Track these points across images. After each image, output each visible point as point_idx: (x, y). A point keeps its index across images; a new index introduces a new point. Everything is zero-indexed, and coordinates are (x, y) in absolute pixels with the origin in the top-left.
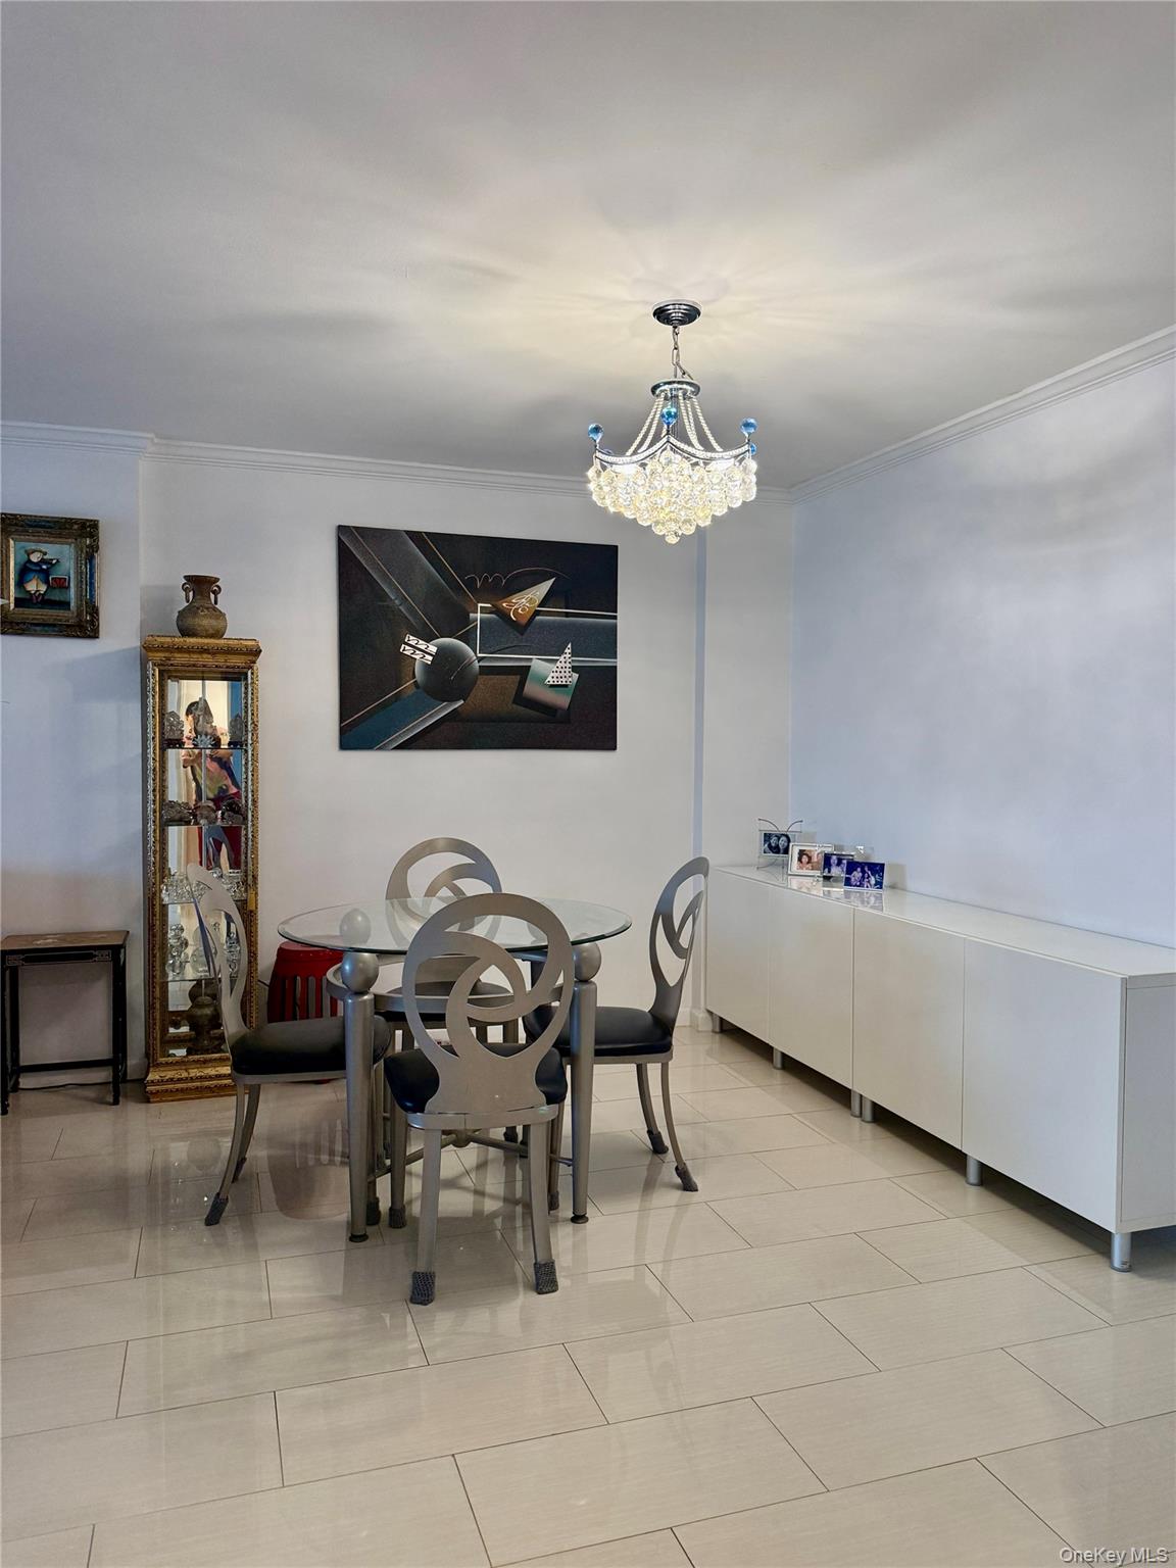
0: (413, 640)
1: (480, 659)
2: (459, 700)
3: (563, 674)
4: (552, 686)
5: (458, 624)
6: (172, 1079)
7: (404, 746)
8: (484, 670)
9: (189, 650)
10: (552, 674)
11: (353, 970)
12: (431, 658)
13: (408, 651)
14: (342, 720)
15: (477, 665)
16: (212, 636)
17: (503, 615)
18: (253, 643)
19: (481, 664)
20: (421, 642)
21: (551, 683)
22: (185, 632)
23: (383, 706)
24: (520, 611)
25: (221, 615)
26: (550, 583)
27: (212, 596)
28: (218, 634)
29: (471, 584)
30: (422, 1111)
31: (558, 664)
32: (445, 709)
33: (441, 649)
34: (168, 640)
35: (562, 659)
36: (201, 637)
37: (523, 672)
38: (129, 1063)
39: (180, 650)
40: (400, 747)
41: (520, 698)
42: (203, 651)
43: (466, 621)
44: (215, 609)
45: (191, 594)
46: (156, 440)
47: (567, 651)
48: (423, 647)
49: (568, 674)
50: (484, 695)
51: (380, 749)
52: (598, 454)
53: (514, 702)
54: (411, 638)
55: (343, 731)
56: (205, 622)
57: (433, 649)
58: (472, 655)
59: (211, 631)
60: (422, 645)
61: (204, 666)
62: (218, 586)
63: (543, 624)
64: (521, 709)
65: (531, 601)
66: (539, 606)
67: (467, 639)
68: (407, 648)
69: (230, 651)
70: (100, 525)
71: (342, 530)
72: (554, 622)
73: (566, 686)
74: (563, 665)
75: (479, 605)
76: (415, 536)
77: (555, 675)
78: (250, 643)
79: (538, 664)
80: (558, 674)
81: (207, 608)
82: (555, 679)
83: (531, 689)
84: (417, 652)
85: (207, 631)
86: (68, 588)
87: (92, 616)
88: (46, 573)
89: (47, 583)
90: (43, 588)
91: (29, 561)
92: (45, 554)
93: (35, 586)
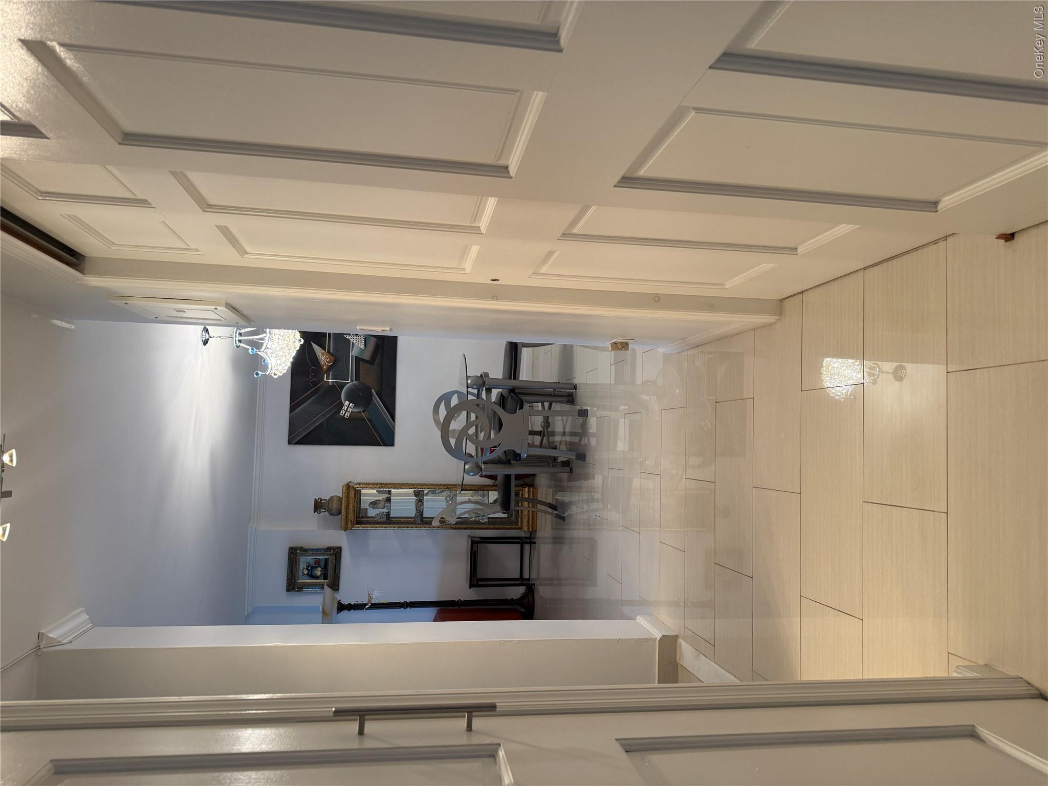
0: (342, 412)
1: (352, 380)
2: (371, 392)
3: (359, 340)
4: (365, 346)
5: (335, 390)
6: (528, 522)
7: (393, 418)
8: (357, 378)
9: (347, 513)
10: (359, 346)
12: (351, 404)
13: (348, 414)
14: (379, 445)
15: (354, 382)
16: (341, 503)
17: (330, 368)
18: (344, 487)
19: (354, 380)
20: (343, 408)
21: (364, 346)
22: (339, 513)
23: (374, 426)
24: (328, 360)
25: (331, 498)
26: (314, 345)
27: (323, 501)
28: (340, 499)
29: (315, 384)
30: (520, 454)
31: (354, 342)
32: (376, 399)
33: (347, 399)
34: (343, 522)
35: (352, 340)
36: (341, 506)
37: (358, 360)
38: (523, 536)
39: (347, 517)
40: (394, 420)
41: (371, 362)
42: (347, 507)
43: (333, 386)
44: (329, 501)
45: (322, 510)
46: (251, 522)
47: (348, 337)
48: (346, 407)
49: (360, 338)
50: (370, 378)
51: (394, 429)
52: (267, 373)
53: (373, 365)
54: (341, 413)
55: (385, 445)
56: (335, 505)
57: (347, 403)
58: (350, 383)
59: (339, 503)
60: (345, 408)
61: (354, 507)
62: (318, 499)
63: (335, 349)
64: (378, 360)
65: (323, 354)
66: (325, 351)
67: (342, 386)
68: (346, 415)
69: (348, 497)
70: (291, 546)
71: (290, 443)
72: (333, 343)
73: (365, 339)
74: (355, 340)
75: (325, 380)
76: (292, 409)
77: (360, 344)
78: (344, 489)
79: (354, 353)
80: (359, 342)
81: (329, 504)
82: (362, 344)
83: (367, 357)
84: (348, 410)
85: (338, 505)
86: (319, 559)
87: (331, 549)
88: (312, 568)
89: (317, 567)
90: (319, 569)
91: (307, 574)
92: (304, 568)
93: (318, 572)
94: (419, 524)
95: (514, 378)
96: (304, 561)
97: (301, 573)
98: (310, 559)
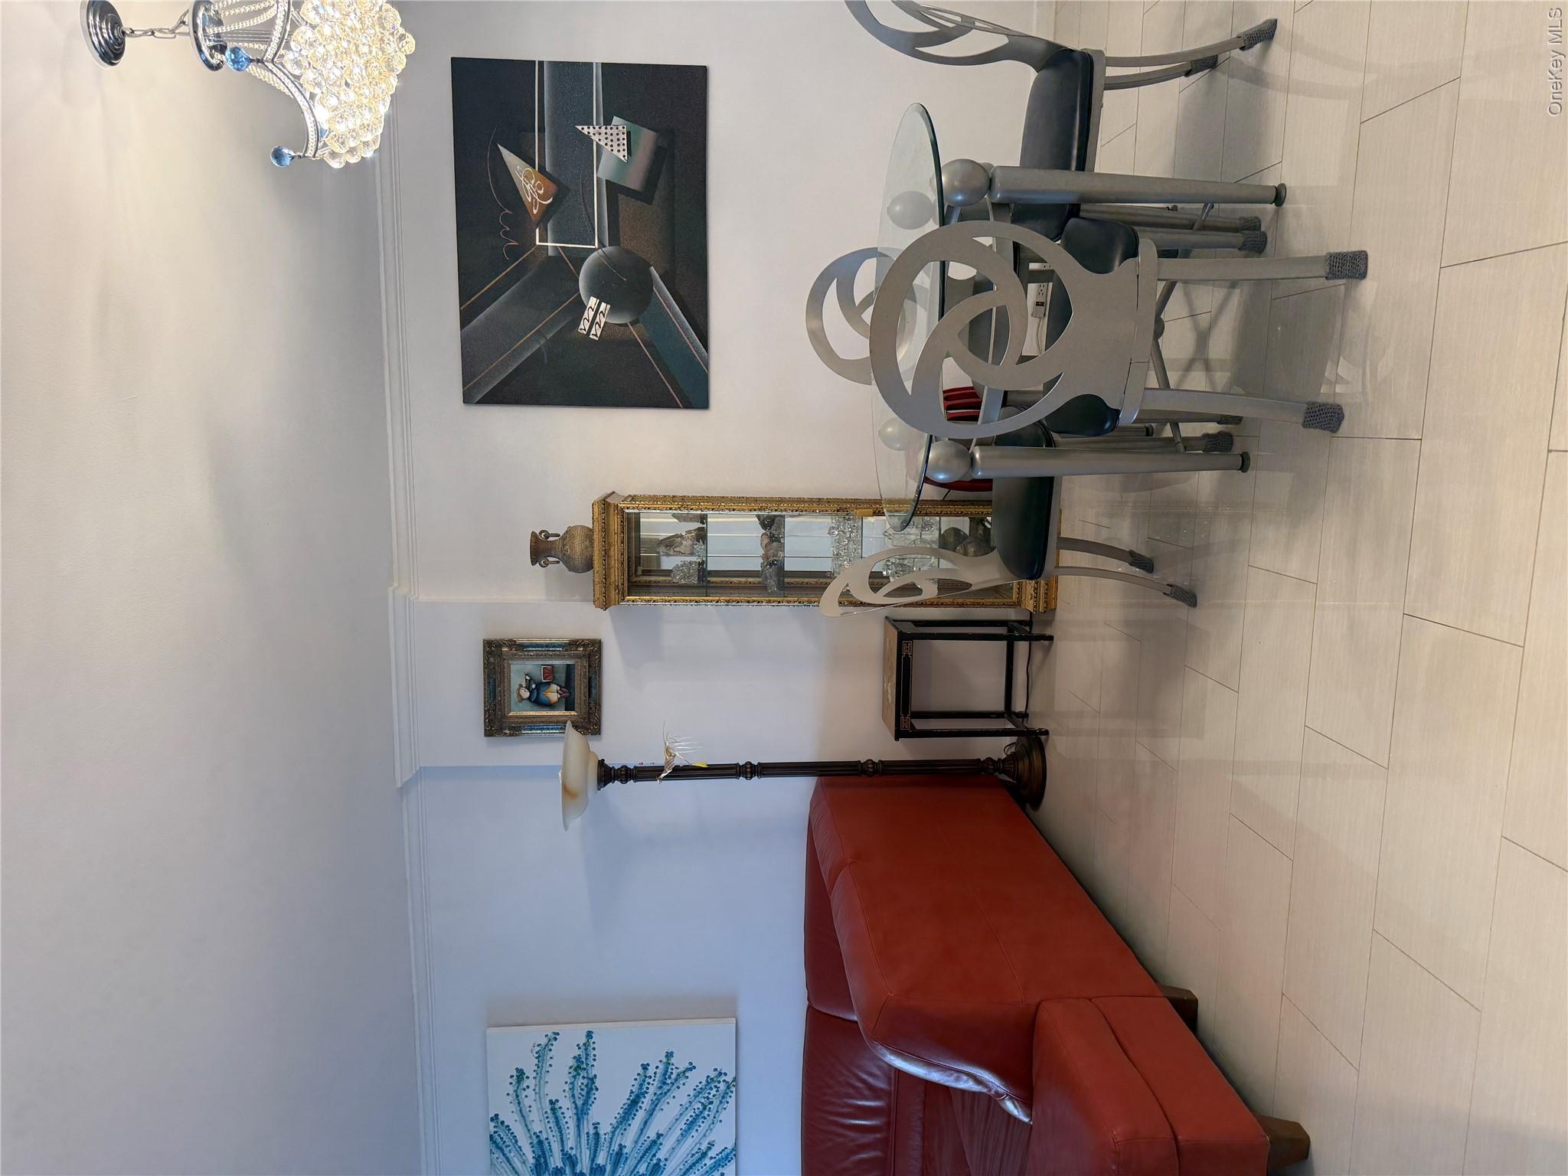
0: (584, 325)
1: (602, 244)
2: (650, 274)
3: (615, 138)
4: (629, 153)
5: (564, 267)
6: (1036, 589)
7: (704, 338)
8: (614, 240)
9: (607, 568)
10: (615, 152)
11: (945, 470)
12: (603, 305)
13: (597, 331)
14: (677, 407)
15: (608, 249)
16: (592, 541)
17: (547, 213)
18: (596, 507)
19: (607, 243)
20: (585, 315)
21: (626, 153)
22: (589, 566)
23: (658, 359)
24: (541, 192)
25: (570, 531)
26: (505, 152)
27: (551, 539)
28: (589, 533)
29: (514, 252)
30: (1118, 412)
31: (602, 143)
32: (662, 291)
33: (592, 292)
34: (597, 587)
35: (595, 138)
36: (593, 551)
37: (614, 189)
39: (606, 577)
40: (706, 346)
41: (645, 195)
42: (606, 554)
43: (556, 262)
44: (564, 538)
45: (551, 559)
46: (396, 585)
47: (585, 131)
48: (592, 314)
49: (615, 131)
50: (645, 241)
51: (707, 365)
52: (310, 153)
53: (650, 203)
54: (582, 326)
55: (688, 405)
56: (578, 547)
57: (593, 302)
58: (597, 252)
59: (587, 543)
60: (589, 314)
61: (622, 554)
62: (541, 533)
63: (556, 163)
64: (659, 194)
65: (528, 177)
66: (535, 168)
67: (579, 258)
68: (593, 332)
69: (605, 529)
70: (488, 637)
71: (468, 399)
72: (552, 149)
73: (629, 134)
74: (602, 137)
75: (538, 243)
76: (465, 318)
77: (615, 148)
78: (596, 510)
79: (602, 171)
80: (615, 144)
81: (564, 546)
82: (621, 149)
83: (634, 180)
84: (597, 320)
85: (587, 548)
86: (552, 666)
87: (578, 646)
88: (539, 685)
89: (549, 684)
90: (554, 687)
91: (529, 699)
92: (521, 686)
93: (553, 694)
94: (772, 594)
95: (1081, 166)
96: (519, 672)
97: (514, 696)
98: (533, 667)
